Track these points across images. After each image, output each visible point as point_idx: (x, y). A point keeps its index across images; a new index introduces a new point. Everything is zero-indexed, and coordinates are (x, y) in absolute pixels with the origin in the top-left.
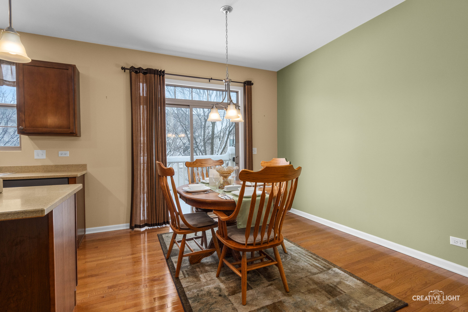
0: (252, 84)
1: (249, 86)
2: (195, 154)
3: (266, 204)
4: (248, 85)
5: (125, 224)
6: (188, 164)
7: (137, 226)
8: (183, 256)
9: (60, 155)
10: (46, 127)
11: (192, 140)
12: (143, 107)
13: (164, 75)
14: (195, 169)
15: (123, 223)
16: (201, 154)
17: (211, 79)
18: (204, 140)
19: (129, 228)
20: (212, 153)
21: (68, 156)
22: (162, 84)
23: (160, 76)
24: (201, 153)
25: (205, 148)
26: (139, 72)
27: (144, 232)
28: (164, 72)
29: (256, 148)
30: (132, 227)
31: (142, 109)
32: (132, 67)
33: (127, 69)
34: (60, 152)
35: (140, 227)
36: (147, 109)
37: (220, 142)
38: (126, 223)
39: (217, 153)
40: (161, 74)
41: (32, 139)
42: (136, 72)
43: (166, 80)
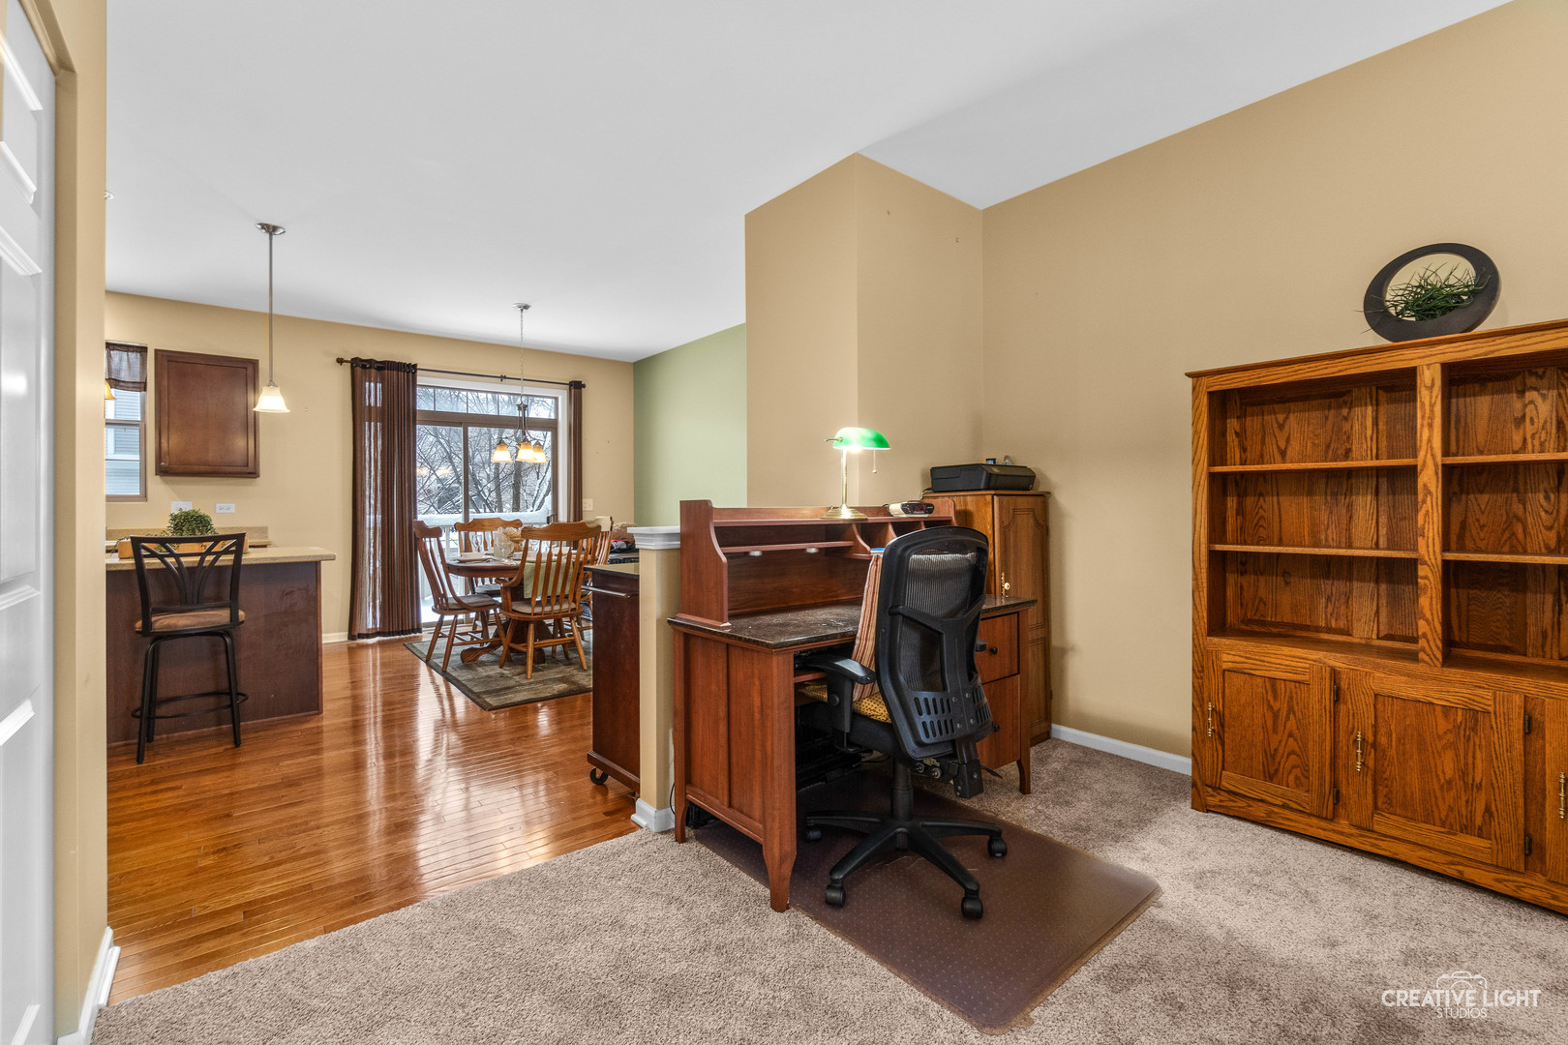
0: (584, 386)
1: (577, 390)
2: (474, 510)
3: (562, 571)
4: (576, 387)
5: (338, 634)
6: (458, 527)
7: (361, 636)
8: (453, 645)
9: (218, 511)
10: (206, 464)
11: (467, 478)
12: (376, 427)
13: (415, 372)
14: (471, 534)
15: (335, 632)
16: (488, 510)
17: (505, 377)
18: (497, 476)
19: (346, 639)
20: (516, 508)
21: (233, 511)
22: (413, 384)
23: (408, 373)
24: (489, 508)
25: (499, 495)
26: (370, 367)
27: (373, 646)
28: (415, 366)
29: (591, 500)
30: (351, 637)
31: (372, 432)
32: (356, 359)
33: (347, 361)
34: (218, 505)
35: (368, 636)
36: (383, 429)
37: (539, 481)
38: (340, 631)
39: (531, 508)
40: (410, 370)
41: (167, 483)
42: (364, 367)
43: (418, 378)
